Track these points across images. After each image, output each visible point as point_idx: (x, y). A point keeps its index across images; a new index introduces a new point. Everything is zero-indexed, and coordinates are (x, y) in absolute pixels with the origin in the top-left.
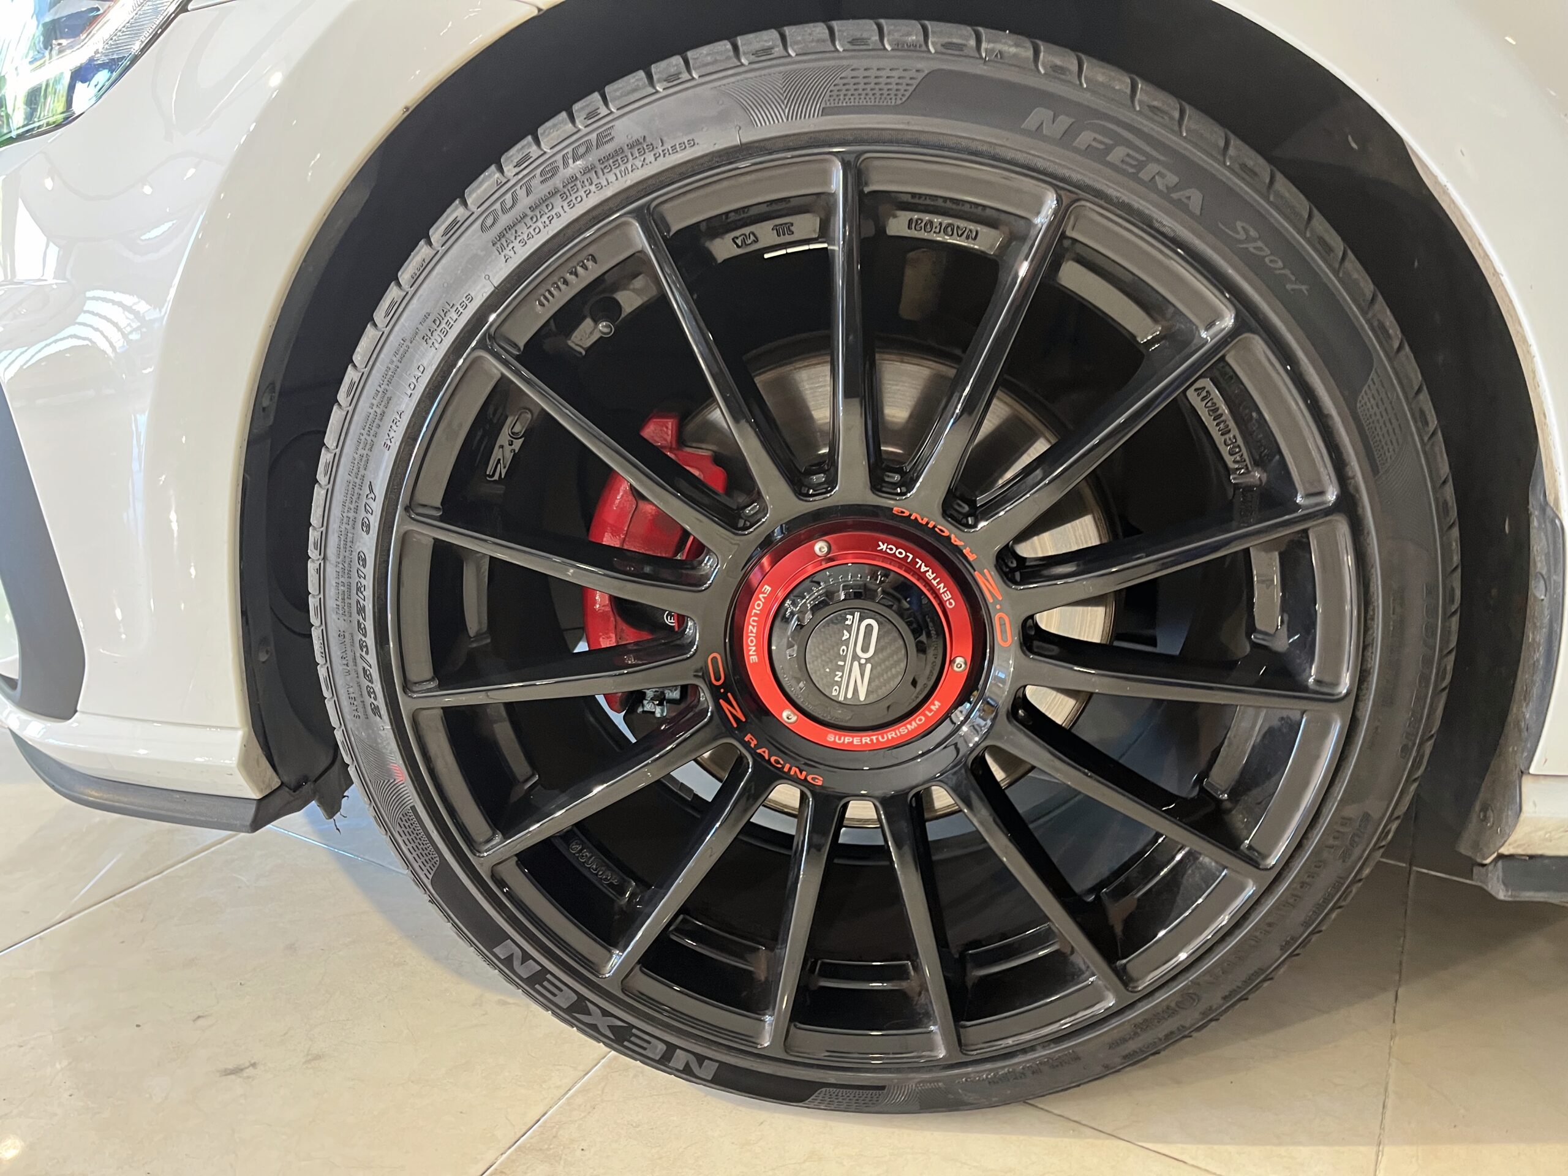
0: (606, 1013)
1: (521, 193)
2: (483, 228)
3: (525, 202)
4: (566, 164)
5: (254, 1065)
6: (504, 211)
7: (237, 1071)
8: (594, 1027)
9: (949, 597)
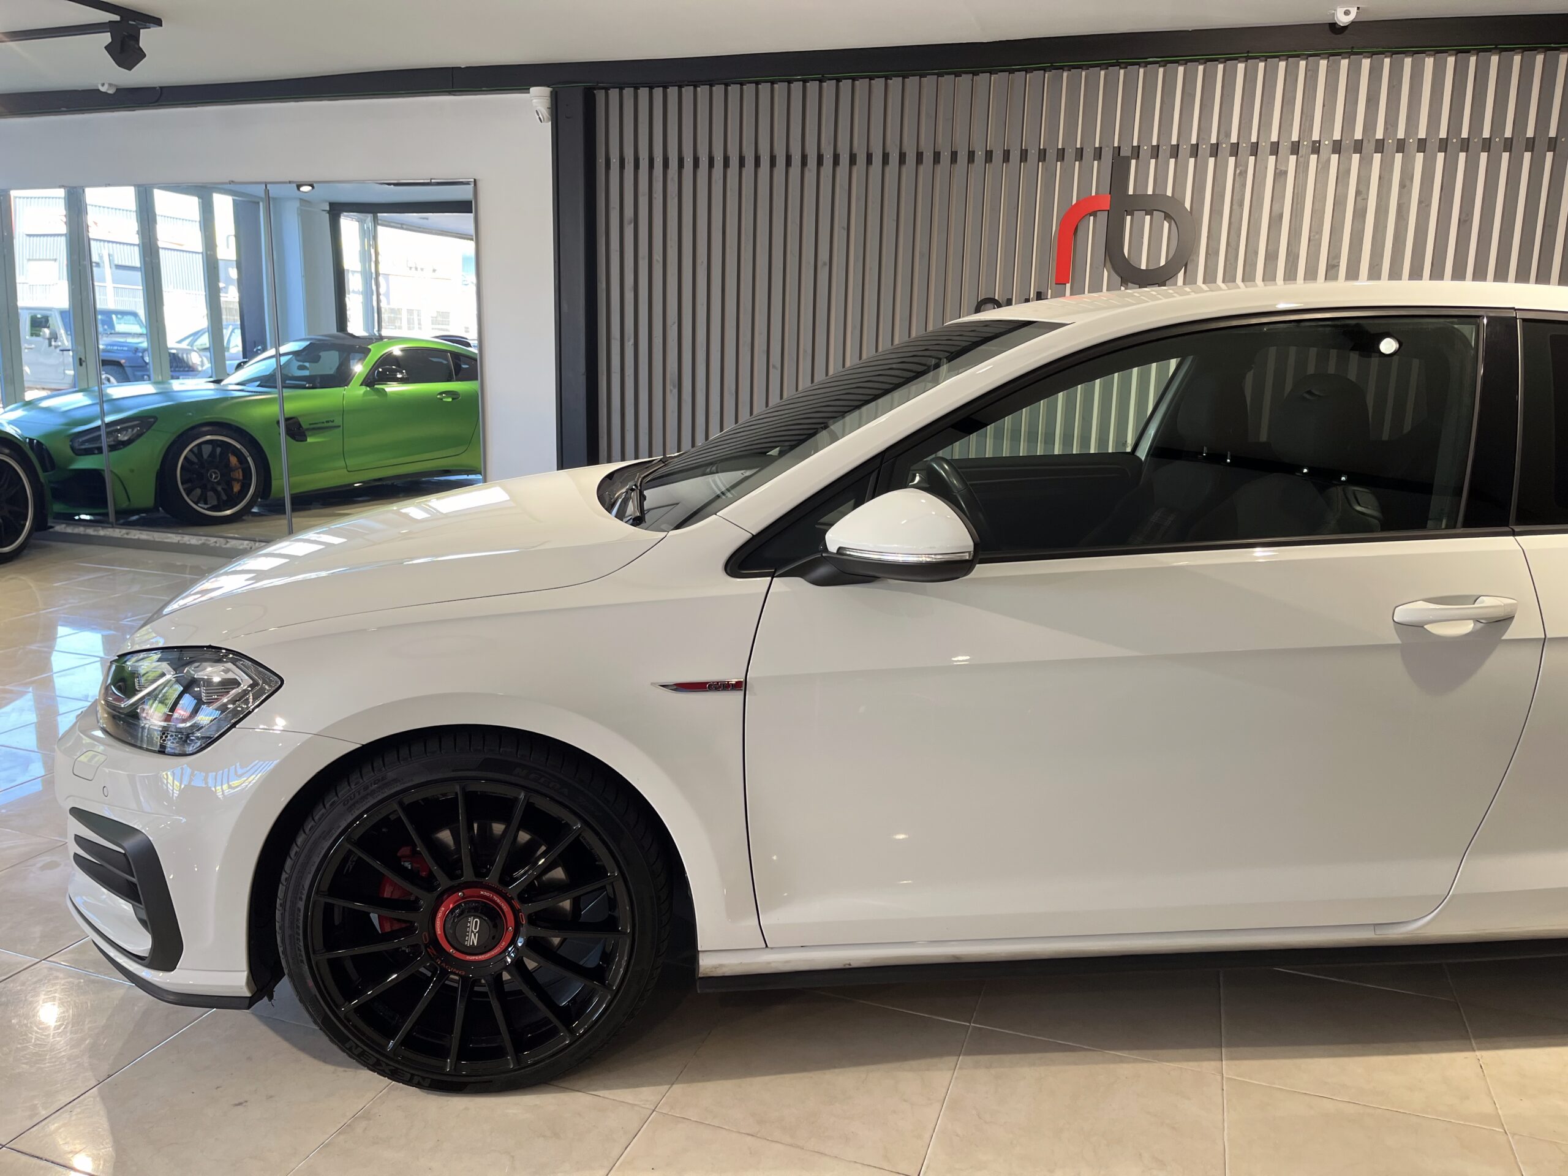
0: (388, 1065)
1: (357, 794)
2: (344, 805)
3: (358, 797)
4: (371, 786)
5: (246, 1102)
6: (351, 799)
7: (240, 1104)
8: (384, 1071)
9: (505, 907)
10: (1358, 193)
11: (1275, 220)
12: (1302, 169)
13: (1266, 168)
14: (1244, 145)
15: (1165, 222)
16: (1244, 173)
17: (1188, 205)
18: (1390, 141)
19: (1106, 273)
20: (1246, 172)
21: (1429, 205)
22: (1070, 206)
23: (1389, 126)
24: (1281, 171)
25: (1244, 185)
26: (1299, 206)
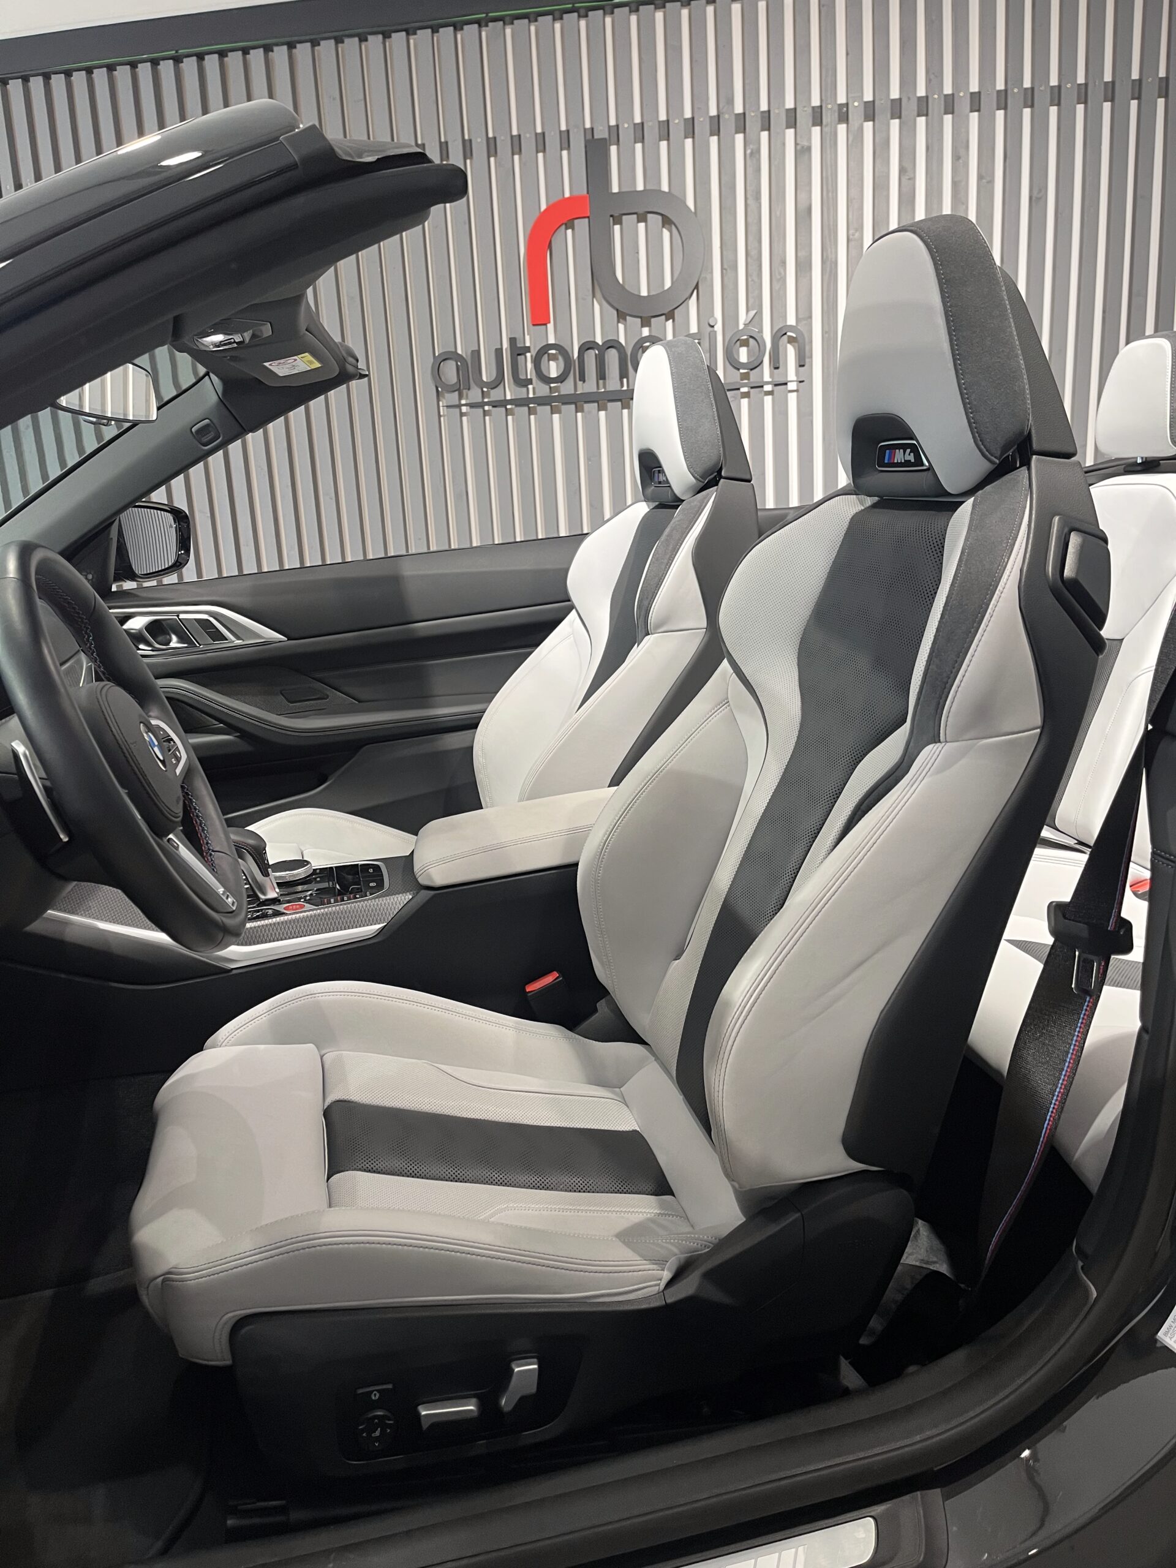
10: (902, 171)
11: (803, 216)
12: (829, 144)
13: (784, 144)
14: (753, 114)
15: (664, 230)
16: (757, 152)
17: (690, 203)
18: (936, 96)
19: (597, 307)
20: (758, 151)
21: (991, 182)
22: (537, 214)
23: (932, 77)
24: (803, 147)
25: (758, 170)
26: (830, 194)
